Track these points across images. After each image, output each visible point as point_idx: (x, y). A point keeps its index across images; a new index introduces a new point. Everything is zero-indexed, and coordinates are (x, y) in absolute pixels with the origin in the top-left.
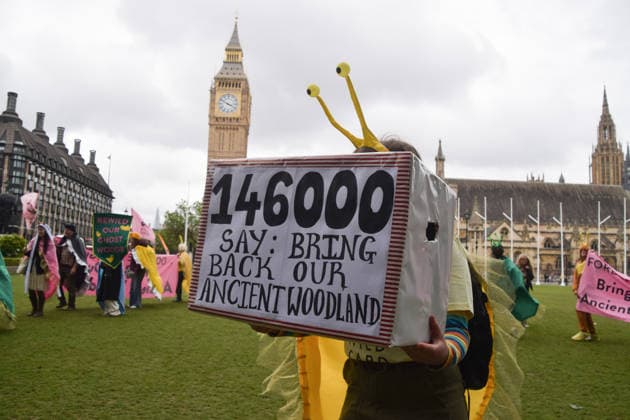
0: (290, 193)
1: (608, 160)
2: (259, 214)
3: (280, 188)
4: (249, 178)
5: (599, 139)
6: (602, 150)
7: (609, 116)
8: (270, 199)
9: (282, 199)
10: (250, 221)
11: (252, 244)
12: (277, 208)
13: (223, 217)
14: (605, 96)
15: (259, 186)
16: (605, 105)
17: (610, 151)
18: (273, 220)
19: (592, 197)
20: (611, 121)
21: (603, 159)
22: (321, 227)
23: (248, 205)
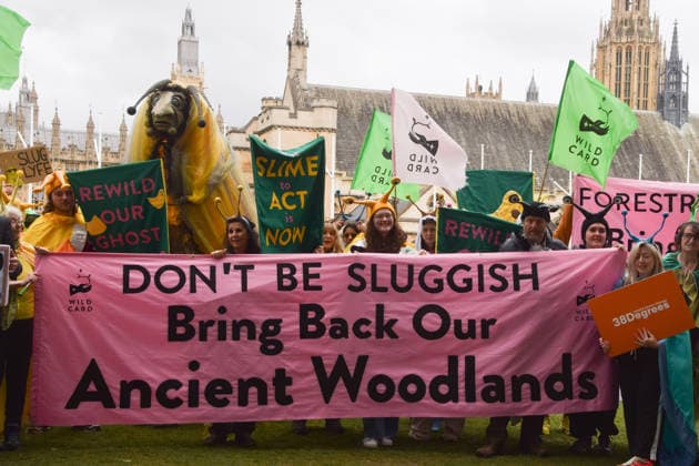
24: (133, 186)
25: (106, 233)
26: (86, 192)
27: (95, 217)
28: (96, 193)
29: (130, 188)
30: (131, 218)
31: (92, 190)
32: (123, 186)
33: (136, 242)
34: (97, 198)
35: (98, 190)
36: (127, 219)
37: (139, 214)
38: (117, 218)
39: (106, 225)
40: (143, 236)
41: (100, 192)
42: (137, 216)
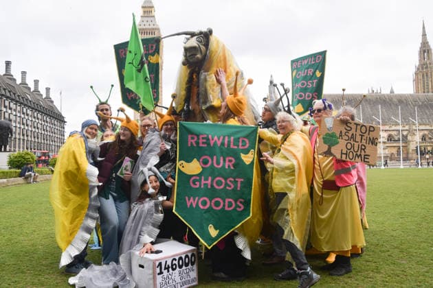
0: (176, 262)
1: (427, 75)
2: (170, 269)
3: (174, 262)
4: (166, 262)
5: (420, 60)
6: (423, 68)
7: (427, 43)
8: (172, 265)
9: (175, 264)
10: (168, 271)
11: (170, 277)
12: (174, 267)
13: (161, 273)
14: (424, 28)
15: (169, 263)
16: (424, 35)
17: (429, 69)
18: (173, 269)
19: (420, 103)
20: (429, 46)
21: (423, 76)
22: (184, 268)
23: (167, 268)
24: (232, 140)
25: (200, 175)
26: (193, 138)
27: (195, 159)
28: (201, 141)
29: (229, 142)
30: (223, 166)
31: (199, 139)
32: (224, 139)
33: (222, 187)
34: (201, 145)
35: (203, 138)
36: (220, 166)
37: (231, 164)
38: (212, 164)
39: (202, 167)
40: (229, 182)
41: (205, 141)
42: (229, 166)
